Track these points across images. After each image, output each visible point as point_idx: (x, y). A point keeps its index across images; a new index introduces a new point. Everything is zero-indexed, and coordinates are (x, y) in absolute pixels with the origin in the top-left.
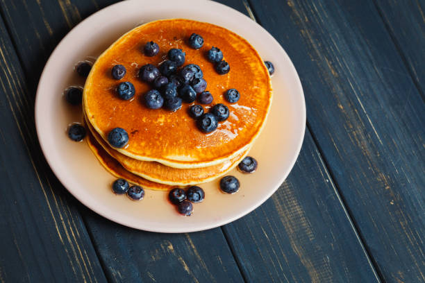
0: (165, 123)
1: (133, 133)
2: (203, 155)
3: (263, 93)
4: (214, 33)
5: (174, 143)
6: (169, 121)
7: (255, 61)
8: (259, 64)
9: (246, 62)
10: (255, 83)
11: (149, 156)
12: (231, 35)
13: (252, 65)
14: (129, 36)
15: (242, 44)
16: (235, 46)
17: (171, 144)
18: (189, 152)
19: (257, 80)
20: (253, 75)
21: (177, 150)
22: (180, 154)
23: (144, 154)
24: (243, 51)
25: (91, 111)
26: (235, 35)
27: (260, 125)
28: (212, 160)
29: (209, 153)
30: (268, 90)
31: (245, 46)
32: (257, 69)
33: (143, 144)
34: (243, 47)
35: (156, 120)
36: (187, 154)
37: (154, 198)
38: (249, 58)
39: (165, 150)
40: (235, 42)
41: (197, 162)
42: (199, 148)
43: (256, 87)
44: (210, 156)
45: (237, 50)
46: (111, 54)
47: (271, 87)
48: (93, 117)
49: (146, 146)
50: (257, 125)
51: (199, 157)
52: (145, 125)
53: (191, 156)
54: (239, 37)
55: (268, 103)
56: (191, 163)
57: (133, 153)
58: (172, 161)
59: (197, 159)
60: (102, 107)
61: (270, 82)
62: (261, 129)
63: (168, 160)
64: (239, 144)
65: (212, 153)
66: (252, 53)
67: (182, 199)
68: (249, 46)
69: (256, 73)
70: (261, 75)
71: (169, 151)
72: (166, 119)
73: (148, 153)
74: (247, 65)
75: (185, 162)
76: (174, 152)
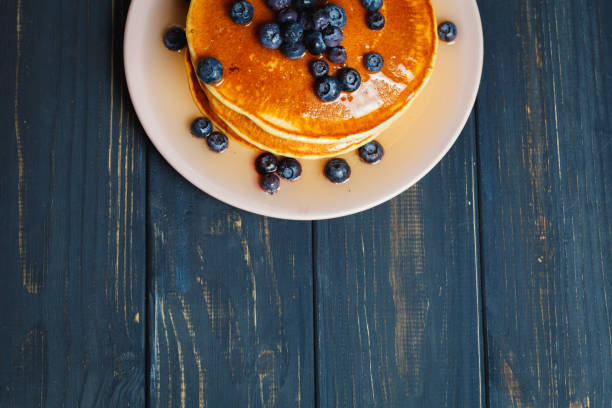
0: (276, 70)
1: (232, 69)
2: (308, 127)
3: (419, 68)
5: (277, 100)
6: (282, 68)
7: (425, 23)
8: (429, 28)
9: (412, 20)
10: (413, 52)
11: (240, 106)
13: (419, 27)
17: (273, 100)
18: (292, 117)
19: (416, 50)
20: (414, 41)
21: (278, 110)
22: (280, 116)
23: (235, 102)
24: (415, 4)
25: (192, 22)
27: (399, 109)
28: (318, 136)
29: (318, 126)
30: (427, 66)
32: (423, 34)
33: (239, 88)
35: (267, 62)
36: (288, 119)
38: (418, 17)
39: (262, 105)
41: (297, 134)
42: (305, 115)
43: (411, 59)
44: (317, 130)
47: (433, 64)
48: (192, 31)
49: (241, 92)
50: (396, 107)
51: (303, 128)
52: (250, 65)
53: (293, 123)
55: (420, 83)
56: (289, 132)
57: (223, 96)
58: (267, 123)
59: (298, 130)
60: (208, 22)
61: (434, 57)
62: (397, 115)
63: (261, 119)
64: (362, 126)
65: (321, 128)
66: (426, 10)
67: (271, 169)
69: (419, 39)
70: (425, 44)
71: (268, 108)
72: (278, 66)
73: (241, 102)
74: (411, 24)
75: (282, 129)
76: (273, 112)
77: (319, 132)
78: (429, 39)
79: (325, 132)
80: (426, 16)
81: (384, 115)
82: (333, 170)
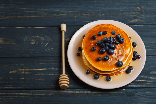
2: (129, 45)
3: (113, 26)
4: (90, 34)
7: (102, 26)
10: (109, 27)
12: (92, 30)
13: (103, 27)
14: (86, 55)
15: (95, 28)
16: (96, 29)
20: (107, 27)
24: (98, 28)
25: (108, 70)
26: (92, 29)
27: (122, 30)
30: (112, 25)
31: (96, 27)
36: (128, 49)
39: (126, 54)
42: (127, 46)
43: (111, 28)
44: (129, 44)
46: (91, 60)
48: (110, 70)
50: (121, 31)
54: (93, 28)
55: (116, 27)
59: (130, 47)
60: (108, 66)
61: (109, 24)
62: (123, 30)
63: (129, 54)
66: (99, 26)
68: (97, 26)
69: (106, 26)
70: (107, 25)
71: (126, 52)
74: (103, 28)
75: (131, 50)
77: (129, 43)
78: (105, 25)
80: (101, 26)
82: (134, 45)
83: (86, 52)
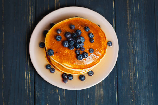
0: (67, 53)
1: (56, 52)
3: (103, 52)
4: (95, 28)
7: (104, 41)
8: (105, 42)
10: (101, 48)
11: (58, 61)
12: (100, 30)
13: (103, 42)
14: (68, 20)
16: (100, 34)
17: (66, 60)
18: (71, 64)
19: (102, 48)
20: (101, 46)
21: (67, 63)
22: (68, 64)
23: (57, 60)
24: (102, 37)
25: (46, 41)
26: (102, 30)
28: (77, 69)
29: (77, 67)
30: (105, 52)
31: (103, 35)
34: (102, 35)
35: (65, 50)
37: (58, 74)
38: (102, 40)
39: (64, 61)
40: (100, 33)
41: (72, 68)
42: (75, 64)
43: (101, 50)
45: (100, 36)
46: (60, 24)
47: (106, 51)
48: (46, 43)
49: (58, 58)
50: (97, 62)
51: (74, 67)
52: (61, 51)
53: (71, 66)
54: (102, 32)
55: (103, 56)
56: (70, 68)
57: (54, 59)
58: (65, 65)
60: (50, 41)
62: (97, 64)
63: (63, 64)
65: (78, 67)
66: (104, 38)
67: (66, 77)
68: (105, 35)
69: (103, 45)
70: (104, 47)
72: (68, 51)
73: (58, 60)
74: (101, 42)
75: (68, 67)
76: (66, 63)
78: (105, 45)
79: (79, 68)
80: (105, 40)
81: (94, 64)
82: (81, 77)
83: (71, 21)
